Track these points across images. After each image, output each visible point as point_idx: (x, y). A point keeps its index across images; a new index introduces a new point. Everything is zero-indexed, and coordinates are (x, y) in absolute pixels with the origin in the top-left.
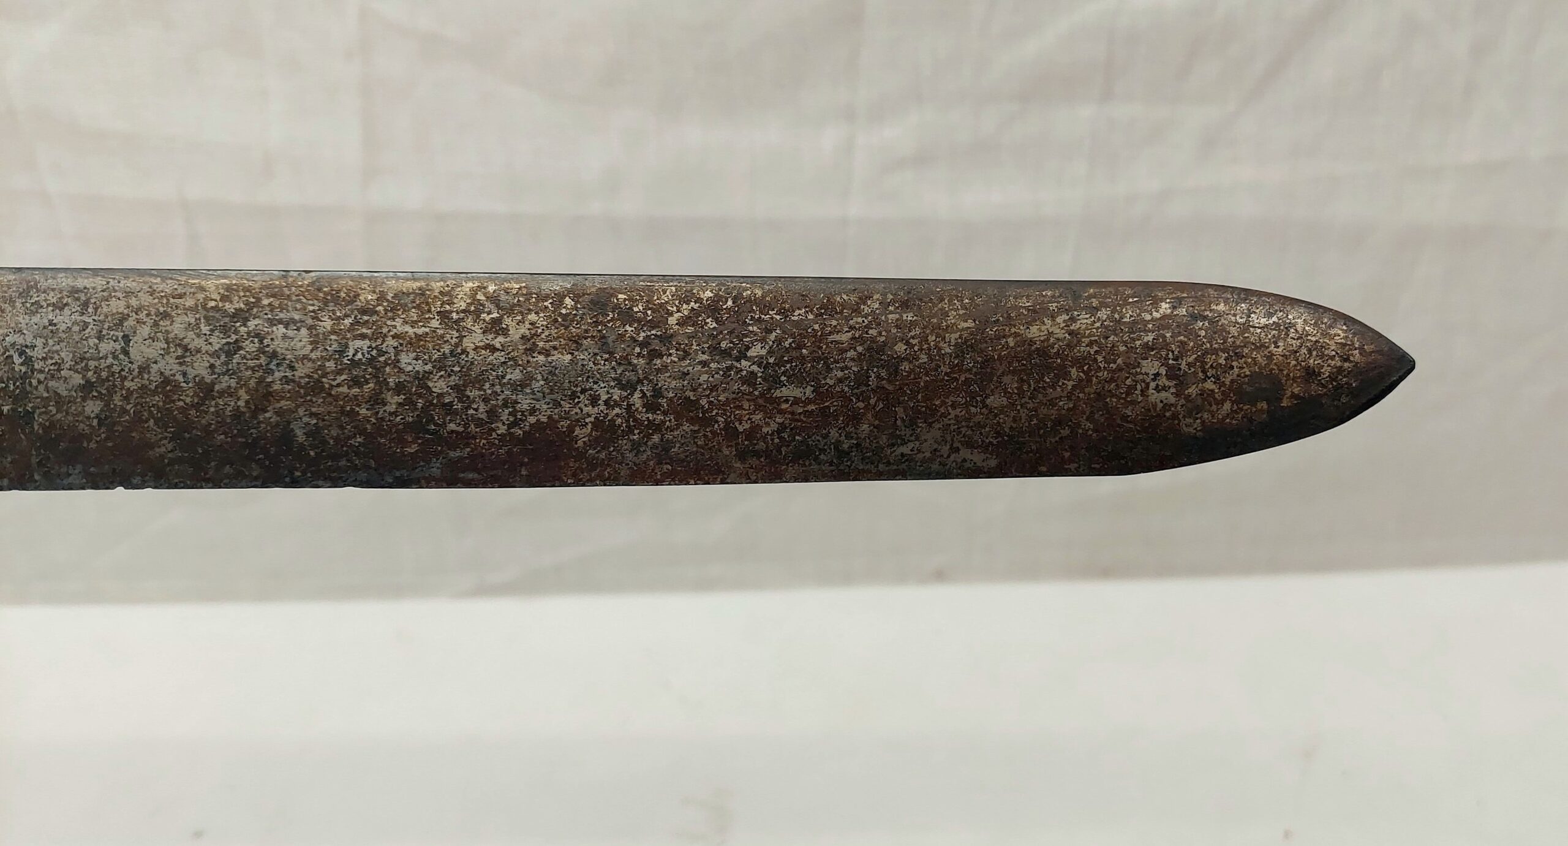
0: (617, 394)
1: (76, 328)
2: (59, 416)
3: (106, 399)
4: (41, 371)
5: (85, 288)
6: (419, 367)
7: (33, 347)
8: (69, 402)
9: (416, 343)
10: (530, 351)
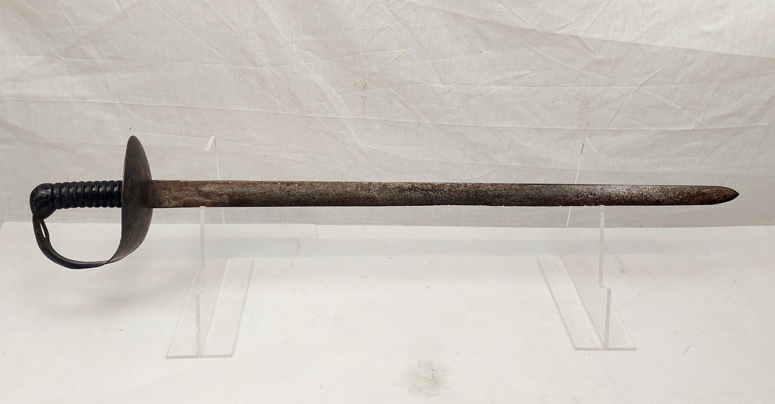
0: (664, 197)
3: (618, 197)
4: (612, 195)
6: (646, 194)
7: (611, 192)
8: (614, 198)
9: (646, 192)
10: (656, 193)
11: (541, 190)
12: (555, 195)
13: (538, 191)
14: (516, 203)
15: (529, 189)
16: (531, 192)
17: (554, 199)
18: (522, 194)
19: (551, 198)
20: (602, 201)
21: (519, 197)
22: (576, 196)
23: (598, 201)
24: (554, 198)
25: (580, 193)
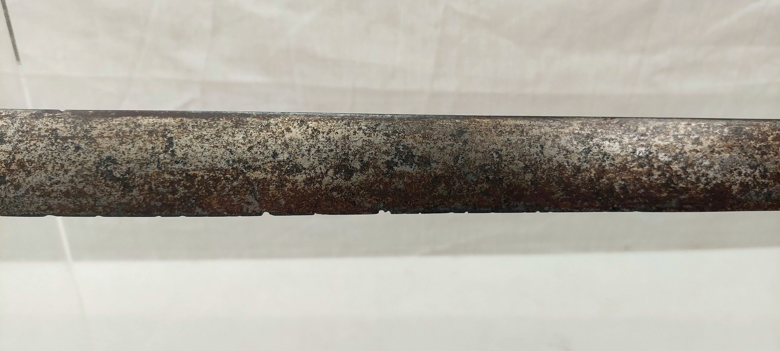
0: (749, 171)
1: (519, 142)
2: (514, 180)
3: (534, 173)
4: (506, 161)
5: (521, 125)
6: (666, 159)
7: (502, 150)
8: (518, 174)
9: (665, 149)
10: (712, 152)
11: (175, 141)
12: (240, 161)
13: (160, 144)
14: (52, 202)
15: (117, 135)
16: (123, 148)
17: (235, 183)
18: (81, 159)
19: (218, 174)
20: (461, 191)
21: (66, 171)
22: (338, 169)
23: (441, 189)
24: (236, 179)
25: (359, 153)
